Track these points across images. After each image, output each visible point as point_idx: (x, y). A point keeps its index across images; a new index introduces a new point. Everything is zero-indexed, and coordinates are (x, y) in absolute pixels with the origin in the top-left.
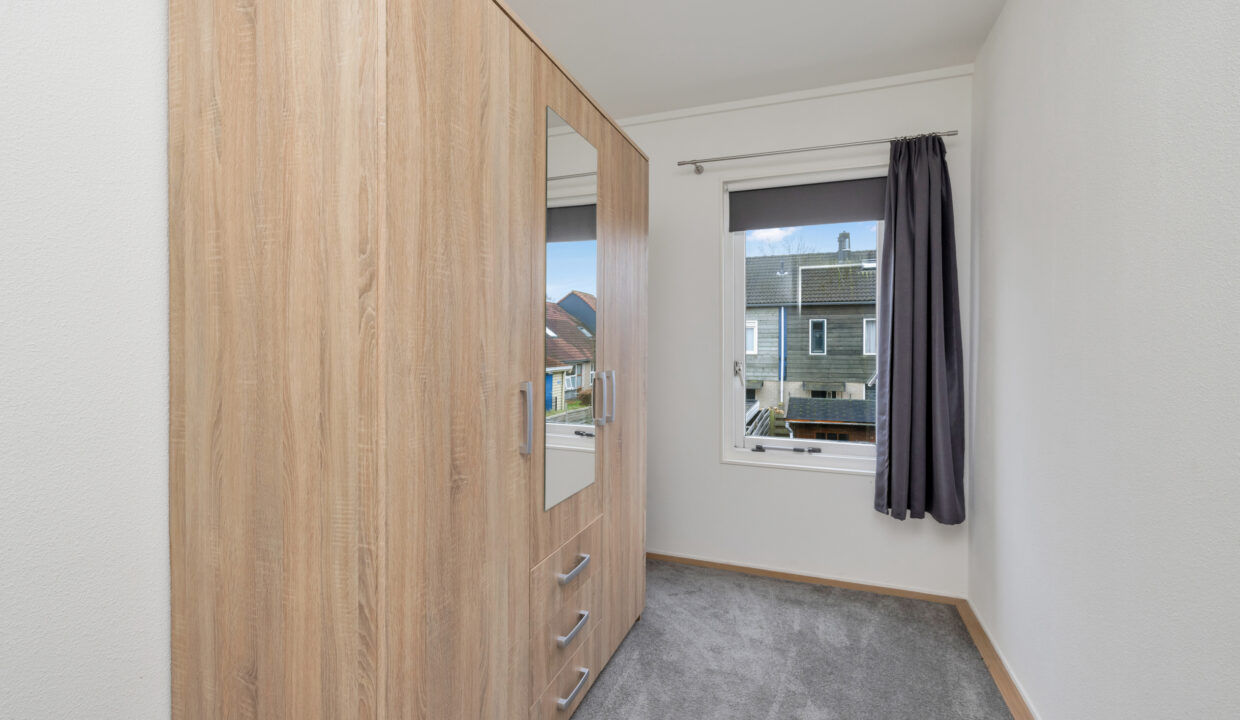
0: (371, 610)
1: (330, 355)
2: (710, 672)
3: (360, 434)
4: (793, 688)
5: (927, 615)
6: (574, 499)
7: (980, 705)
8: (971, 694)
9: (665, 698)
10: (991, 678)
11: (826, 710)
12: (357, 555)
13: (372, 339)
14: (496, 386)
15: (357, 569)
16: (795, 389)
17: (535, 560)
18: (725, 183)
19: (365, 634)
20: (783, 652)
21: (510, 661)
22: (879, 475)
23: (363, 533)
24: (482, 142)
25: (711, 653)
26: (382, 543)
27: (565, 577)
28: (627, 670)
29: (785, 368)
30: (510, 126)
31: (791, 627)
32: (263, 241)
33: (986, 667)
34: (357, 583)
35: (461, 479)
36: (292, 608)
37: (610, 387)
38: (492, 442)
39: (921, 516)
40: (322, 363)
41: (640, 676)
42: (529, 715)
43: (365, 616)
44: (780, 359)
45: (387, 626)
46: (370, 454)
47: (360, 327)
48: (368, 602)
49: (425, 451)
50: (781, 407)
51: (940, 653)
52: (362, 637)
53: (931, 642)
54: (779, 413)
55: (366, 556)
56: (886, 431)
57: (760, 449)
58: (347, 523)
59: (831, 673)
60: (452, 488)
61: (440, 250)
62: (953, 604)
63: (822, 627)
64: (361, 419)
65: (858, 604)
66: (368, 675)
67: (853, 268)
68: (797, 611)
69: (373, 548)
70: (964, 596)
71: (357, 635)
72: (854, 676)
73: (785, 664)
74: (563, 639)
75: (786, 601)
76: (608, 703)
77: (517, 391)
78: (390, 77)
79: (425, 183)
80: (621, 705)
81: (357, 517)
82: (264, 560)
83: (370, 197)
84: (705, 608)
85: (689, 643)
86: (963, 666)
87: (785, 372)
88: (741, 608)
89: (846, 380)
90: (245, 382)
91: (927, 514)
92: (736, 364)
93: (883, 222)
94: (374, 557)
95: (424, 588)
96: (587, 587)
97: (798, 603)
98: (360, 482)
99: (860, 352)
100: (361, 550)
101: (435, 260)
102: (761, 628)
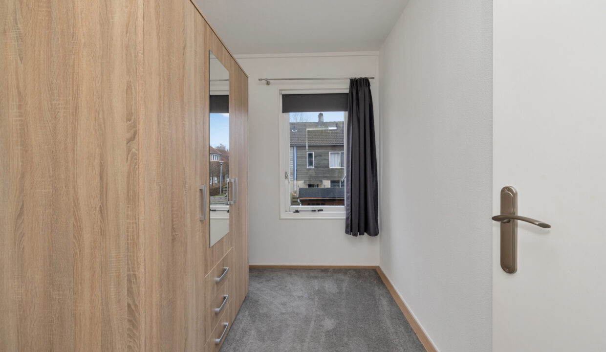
0: (136, 305)
1: (107, 174)
2: (282, 314)
3: (128, 215)
4: (319, 313)
5: (366, 274)
6: (221, 241)
7: (388, 305)
8: (384, 302)
9: (264, 329)
10: (391, 295)
11: (333, 320)
12: (126, 278)
13: (135, 165)
14: (190, 187)
15: (126, 286)
16: (301, 184)
17: (206, 272)
18: (280, 90)
19: (131, 319)
20: (312, 299)
21: (197, 323)
22: (347, 219)
23: (130, 267)
24: (184, 66)
25: (282, 306)
26: (142, 270)
27: (218, 279)
28: (245, 321)
29: (296, 174)
30: (195, 59)
31: (315, 289)
32: (57, 111)
33: (388, 291)
34: (126, 293)
35: (177, 235)
36: (80, 314)
37: (235, 185)
38: (188, 215)
39: (363, 234)
40: (101, 178)
41: (250, 322)
42: (204, 349)
43: (132, 311)
44: (294, 170)
45: (145, 313)
46: (134, 225)
47: (127, 159)
48: (134, 302)
49: (161, 221)
50: (295, 192)
51: (372, 288)
52: (130, 321)
53: (369, 285)
54: (294, 196)
55: (132, 279)
56: (350, 200)
57: (297, 211)
58: (119, 263)
59: (333, 304)
60: (172, 239)
61: (167, 119)
62: (374, 268)
63: (327, 286)
64: (128, 207)
65: (340, 274)
66: (134, 340)
67: (325, 130)
68: (316, 281)
69: (137, 273)
70: (378, 265)
71: (126, 320)
72: (342, 303)
73: (314, 304)
74: (218, 310)
75: (311, 278)
76: (237, 338)
77: (198, 190)
78: (145, 32)
79: (160, 86)
80: (243, 337)
81: (126, 258)
82: (59, 291)
83: (134, 92)
84: (276, 287)
85: (271, 303)
86: (381, 292)
87: (296, 176)
88: (292, 284)
89: (322, 179)
90: (43, 191)
91: (365, 233)
92: (286, 173)
93: (347, 112)
94: (138, 277)
95: (161, 291)
96: (226, 283)
97: (316, 278)
98: (128, 240)
99: (328, 166)
100: (128, 275)
101: (165, 125)
102: (302, 291)
